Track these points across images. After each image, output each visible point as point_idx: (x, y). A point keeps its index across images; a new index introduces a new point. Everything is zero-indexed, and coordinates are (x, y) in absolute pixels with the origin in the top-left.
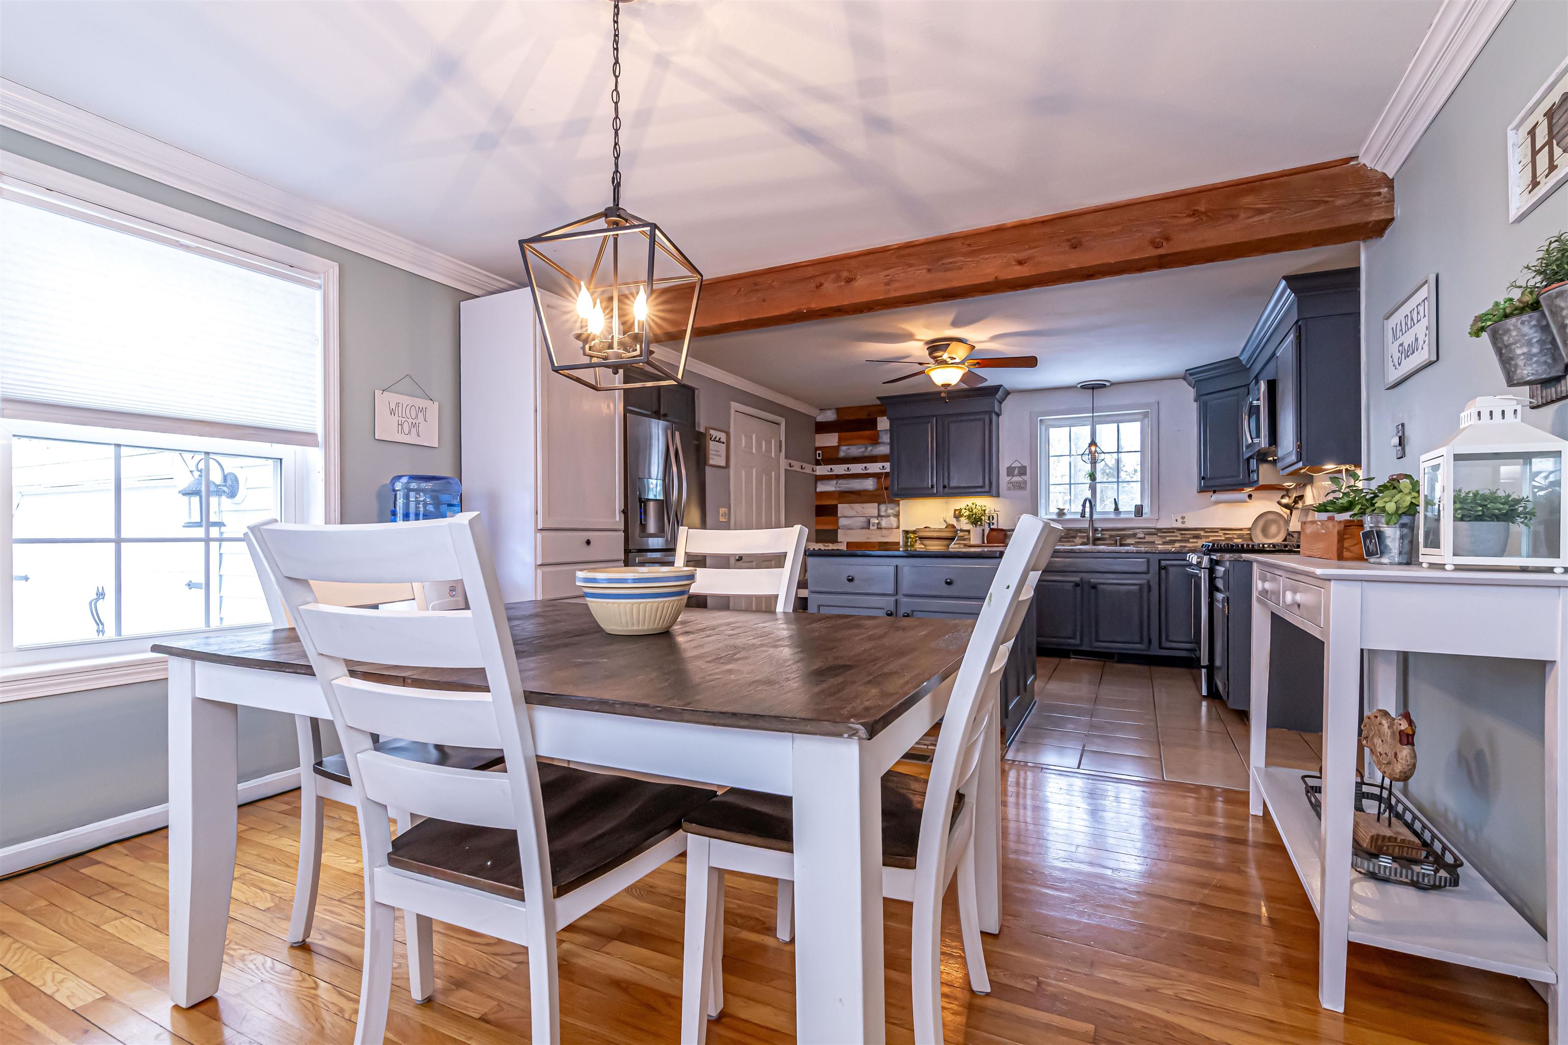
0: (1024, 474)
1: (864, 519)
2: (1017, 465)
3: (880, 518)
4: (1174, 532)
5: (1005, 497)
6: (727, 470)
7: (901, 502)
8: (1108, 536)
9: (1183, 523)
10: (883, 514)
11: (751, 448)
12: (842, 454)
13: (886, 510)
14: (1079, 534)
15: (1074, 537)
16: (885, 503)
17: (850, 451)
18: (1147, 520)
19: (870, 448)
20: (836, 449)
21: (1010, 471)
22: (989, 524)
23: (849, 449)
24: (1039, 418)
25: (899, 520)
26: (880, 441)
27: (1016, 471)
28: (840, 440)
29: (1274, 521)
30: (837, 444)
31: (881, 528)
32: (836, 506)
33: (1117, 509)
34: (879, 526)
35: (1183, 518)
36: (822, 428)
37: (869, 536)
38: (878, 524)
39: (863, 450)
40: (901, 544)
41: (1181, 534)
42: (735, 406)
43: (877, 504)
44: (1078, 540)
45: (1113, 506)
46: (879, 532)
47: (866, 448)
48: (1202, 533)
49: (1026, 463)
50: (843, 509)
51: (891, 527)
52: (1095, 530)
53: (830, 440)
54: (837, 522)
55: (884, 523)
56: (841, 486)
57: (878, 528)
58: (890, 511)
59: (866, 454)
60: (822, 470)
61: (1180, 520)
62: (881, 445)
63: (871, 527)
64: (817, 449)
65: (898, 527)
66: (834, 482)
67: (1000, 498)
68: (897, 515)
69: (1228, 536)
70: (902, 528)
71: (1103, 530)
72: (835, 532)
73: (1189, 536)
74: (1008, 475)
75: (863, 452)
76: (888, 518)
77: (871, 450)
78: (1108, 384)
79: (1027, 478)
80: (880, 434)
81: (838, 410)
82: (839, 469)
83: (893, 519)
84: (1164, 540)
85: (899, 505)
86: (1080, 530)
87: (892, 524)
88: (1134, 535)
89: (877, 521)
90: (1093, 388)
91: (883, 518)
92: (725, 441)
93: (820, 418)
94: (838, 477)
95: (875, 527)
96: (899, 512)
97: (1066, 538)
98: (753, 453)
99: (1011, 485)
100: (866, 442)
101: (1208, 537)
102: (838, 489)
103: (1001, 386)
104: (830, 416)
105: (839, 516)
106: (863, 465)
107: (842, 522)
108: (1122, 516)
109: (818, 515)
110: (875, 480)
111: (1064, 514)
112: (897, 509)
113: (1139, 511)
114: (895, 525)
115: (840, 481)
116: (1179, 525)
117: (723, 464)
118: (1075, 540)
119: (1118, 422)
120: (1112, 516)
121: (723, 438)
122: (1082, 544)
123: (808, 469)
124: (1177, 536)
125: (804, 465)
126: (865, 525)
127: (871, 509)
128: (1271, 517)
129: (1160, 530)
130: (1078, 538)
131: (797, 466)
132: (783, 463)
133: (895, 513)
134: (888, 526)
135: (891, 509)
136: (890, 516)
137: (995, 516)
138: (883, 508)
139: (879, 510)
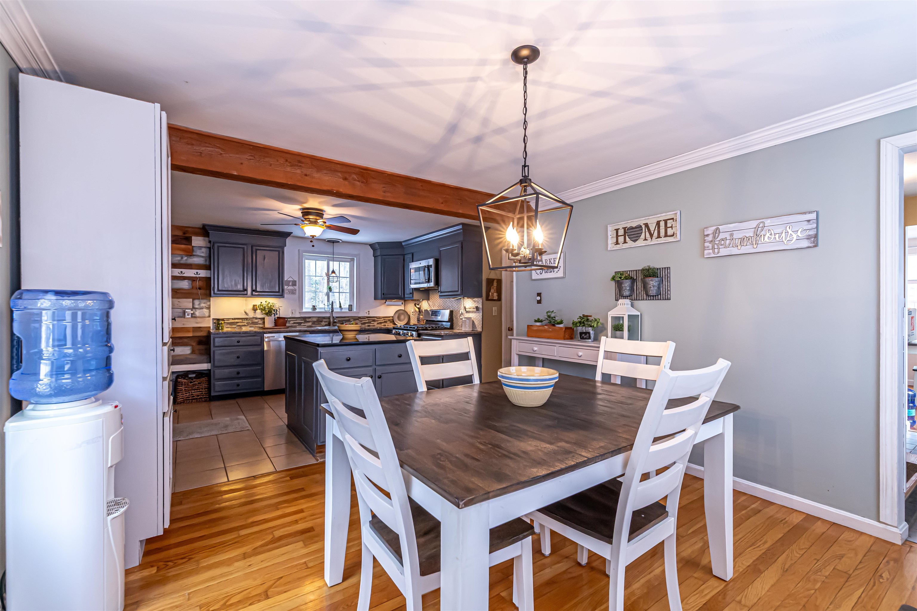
0: (295, 285)
2: (290, 279)
3: (194, 310)
4: (365, 319)
5: (287, 299)
7: (212, 299)
8: (337, 321)
9: (369, 314)
10: (197, 306)
13: (199, 304)
15: (322, 322)
16: (199, 299)
18: (355, 312)
19: (186, 258)
21: (289, 283)
24: (303, 254)
25: (210, 311)
26: (194, 254)
27: (291, 284)
29: (402, 314)
31: (195, 317)
33: (340, 307)
34: (193, 316)
35: (369, 312)
37: (185, 323)
38: (192, 314)
39: (179, 258)
40: (211, 328)
41: (368, 320)
43: (191, 300)
44: (323, 323)
45: (339, 305)
46: (193, 320)
47: (182, 258)
48: (376, 319)
49: (296, 279)
51: (203, 316)
52: (333, 318)
55: (198, 313)
57: (192, 317)
58: (203, 305)
59: (182, 262)
61: (367, 313)
62: (194, 257)
63: (187, 316)
65: (209, 316)
67: (284, 299)
68: (209, 308)
69: (385, 320)
70: (213, 317)
73: (371, 320)
74: (288, 285)
75: (179, 260)
76: (202, 310)
77: (186, 260)
78: (340, 241)
79: (297, 287)
80: (194, 249)
83: (206, 311)
84: (361, 323)
85: (210, 301)
86: (324, 318)
87: (204, 314)
89: (192, 312)
90: (333, 242)
91: (197, 310)
95: (190, 316)
96: (210, 306)
97: (317, 322)
99: (288, 292)
100: (181, 253)
101: (378, 321)
106: (179, 270)
108: (343, 310)
110: (190, 282)
111: (316, 309)
112: (208, 303)
113: (350, 307)
114: (207, 315)
116: (367, 315)
118: (322, 323)
120: (340, 311)
122: (326, 325)
124: (366, 321)
126: (181, 315)
127: (185, 302)
128: (401, 312)
129: (360, 318)
130: (323, 322)
133: (207, 306)
134: (201, 315)
135: (204, 303)
136: (202, 308)
137: (278, 310)
138: (197, 302)
139: (193, 304)
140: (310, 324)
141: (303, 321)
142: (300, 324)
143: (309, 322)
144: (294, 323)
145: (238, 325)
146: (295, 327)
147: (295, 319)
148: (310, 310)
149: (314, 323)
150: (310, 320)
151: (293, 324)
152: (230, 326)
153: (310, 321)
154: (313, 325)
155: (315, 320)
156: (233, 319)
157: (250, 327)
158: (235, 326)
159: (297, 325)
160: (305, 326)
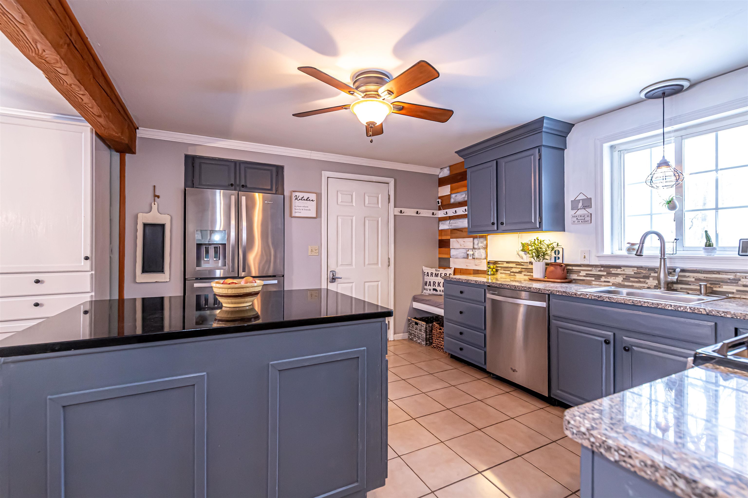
0: (590, 206)
1: (464, 251)
2: (582, 197)
3: (474, 250)
5: (570, 231)
6: (318, 219)
7: (489, 237)
8: (693, 280)
10: (476, 247)
11: (352, 202)
12: (452, 201)
13: (478, 244)
14: (653, 274)
15: (648, 277)
16: (478, 238)
17: (457, 198)
20: (449, 196)
21: (575, 205)
22: (555, 258)
23: (456, 196)
24: (606, 146)
25: (486, 252)
27: (580, 205)
28: (452, 189)
30: (449, 193)
31: (474, 258)
32: (450, 239)
33: (709, 245)
34: (474, 257)
36: (442, 182)
37: (468, 264)
38: (473, 254)
39: (464, 196)
42: (326, 174)
43: (472, 239)
44: (652, 282)
45: (705, 240)
46: (473, 261)
47: (466, 195)
49: (591, 195)
50: (454, 243)
51: (481, 257)
53: (445, 190)
54: (449, 253)
55: (477, 254)
56: (452, 225)
57: (473, 258)
58: (480, 245)
59: (466, 199)
60: (441, 214)
63: (469, 258)
64: (439, 198)
65: (486, 258)
66: (448, 222)
67: (565, 233)
68: (486, 248)
70: (489, 259)
71: (683, 271)
72: (448, 260)
74: (572, 209)
75: (464, 198)
76: (479, 251)
78: (686, 84)
79: (593, 210)
81: (451, 167)
82: (451, 212)
83: (482, 251)
85: (486, 240)
87: (482, 255)
88: (735, 281)
89: (472, 253)
90: (664, 95)
91: (476, 250)
92: (315, 199)
93: (441, 176)
94: (451, 218)
95: (471, 258)
96: (487, 245)
97: (636, 278)
98: (353, 206)
99: (575, 219)
100: (466, 189)
102: (450, 227)
103: (543, 117)
104: (446, 173)
105: (450, 248)
106: (464, 208)
107: (453, 252)
108: (718, 254)
109: (440, 247)
112: (485, 242)
114: (484, 256)
115: (452, 221)
117: (314, 215)
118: (647, 281)
119: (716, 130)
120: (702, 254)
121: (313, 197)
123: (426, 213)
125: (419, 211)
126: (466, 256)
127: (468, 242)
130: (651, 279)
131: (410, 212)
132: (394, 211)
133: (484, 246)
134: (479, 257)
135: (482, 243)
136: (479, 249)
137: (561, 250)
138: (476, 241)
139: (474, 243)
140: (619, 280)
141: (605, 273)
142: (598, 277)
143: (617, 275)
144: (587, 275)
145: (511, 271)
146: (589, 283)
147: (590, 269)
148: (624, 252)
149: (627, 278)
150: (619, 271)
151: (584, 276)
152: (504, 272)
153: (620, 274)
154: (626, 283)
155: (630, 272)
156: (508, 262)
157: (525, 275)
158: (509, 272)
159: (593, 279)
160: (609, 282)
